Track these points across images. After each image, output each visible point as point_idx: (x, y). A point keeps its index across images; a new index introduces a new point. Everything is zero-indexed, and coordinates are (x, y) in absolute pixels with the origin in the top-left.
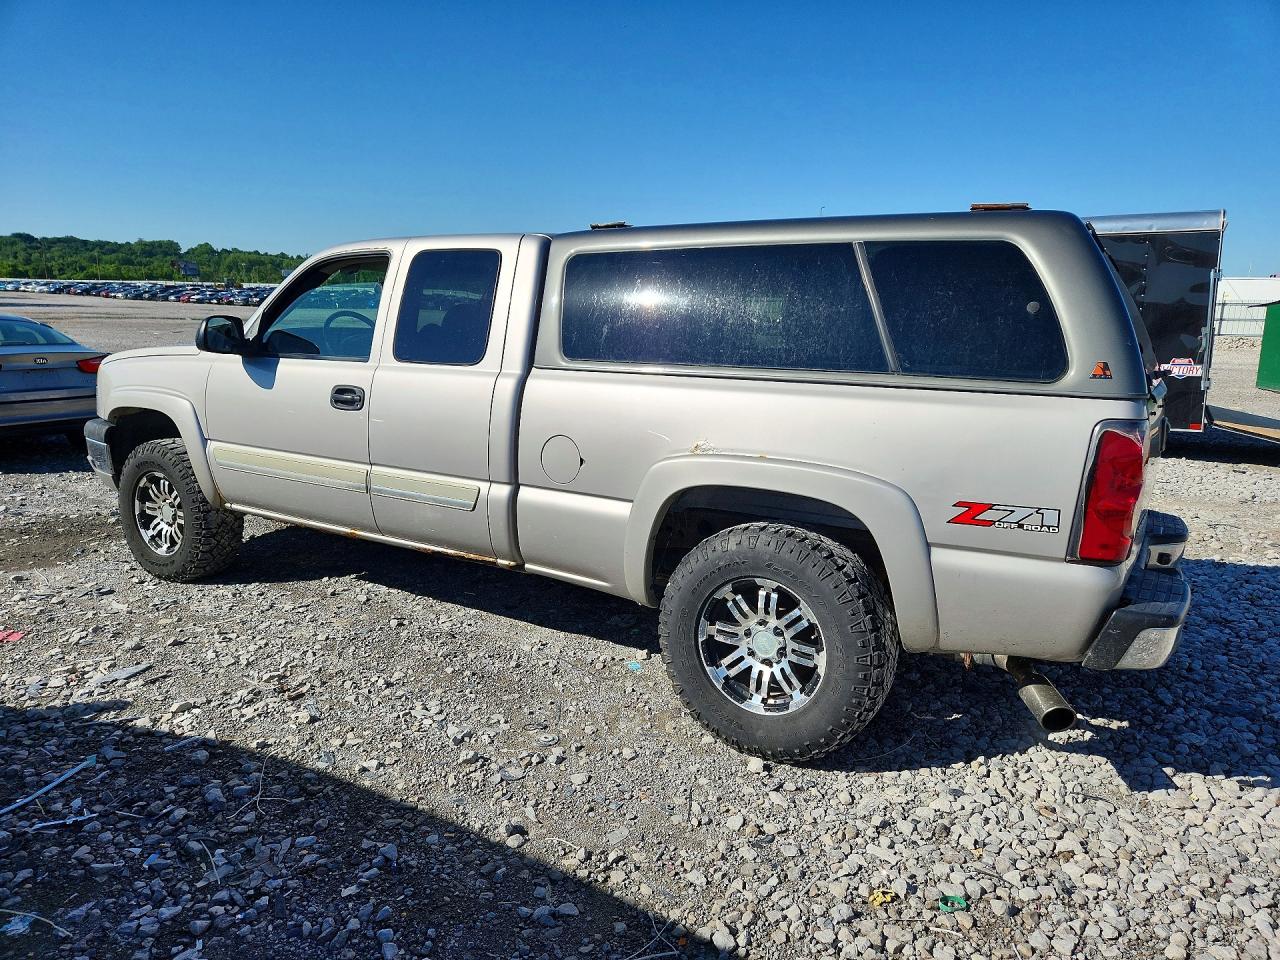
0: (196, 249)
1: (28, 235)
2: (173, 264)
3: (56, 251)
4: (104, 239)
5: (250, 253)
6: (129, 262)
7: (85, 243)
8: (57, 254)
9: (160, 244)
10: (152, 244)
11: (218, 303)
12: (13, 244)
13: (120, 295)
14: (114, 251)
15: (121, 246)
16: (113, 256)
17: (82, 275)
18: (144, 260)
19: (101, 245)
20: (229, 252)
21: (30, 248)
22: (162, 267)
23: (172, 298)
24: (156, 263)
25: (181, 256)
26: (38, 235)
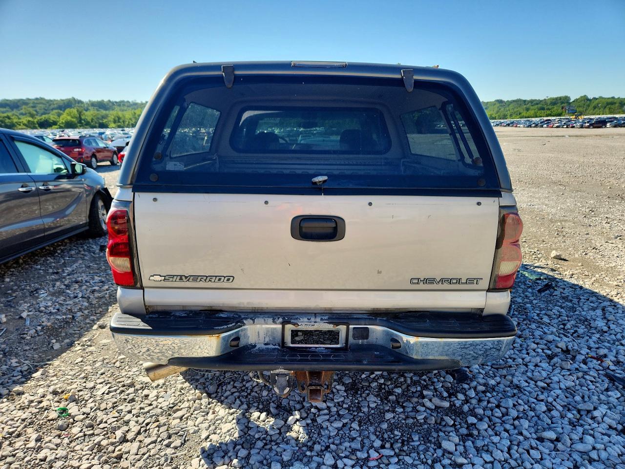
0: (579, 98)
1: (501, 100)
2: (562, 108)
3: (511, 106)
4: (534, 99)
5: (609, 98)
6: (543, 109)
7: (525, 101)
8: (511, 108)
9: (560, 98)
10: (556, 99)
11: (567, 127)
12: (495, 104)
13: (522, 126)
14: (537, 104)
15: (541, 101)
16: (536, 106)
17: (518, 117)
18: (550, 107)
19: (532, 101)
20: (597, 99)
21: (501, 106)
22: (557, 110)
23: (545, 126)
24: (555, 108)
25: (570, 103)
26: (505, 99)
